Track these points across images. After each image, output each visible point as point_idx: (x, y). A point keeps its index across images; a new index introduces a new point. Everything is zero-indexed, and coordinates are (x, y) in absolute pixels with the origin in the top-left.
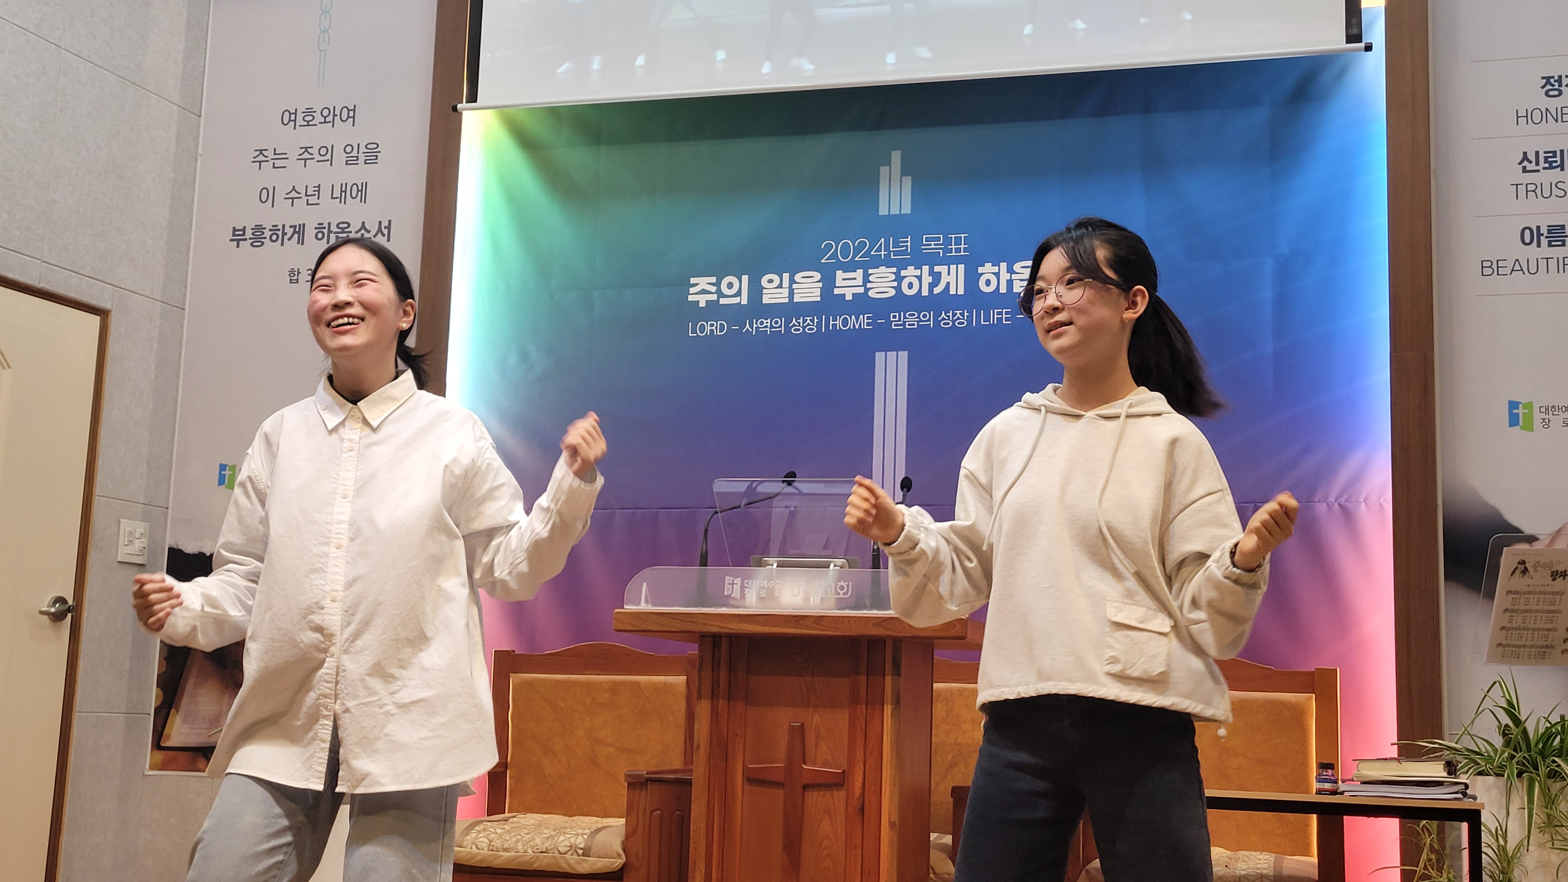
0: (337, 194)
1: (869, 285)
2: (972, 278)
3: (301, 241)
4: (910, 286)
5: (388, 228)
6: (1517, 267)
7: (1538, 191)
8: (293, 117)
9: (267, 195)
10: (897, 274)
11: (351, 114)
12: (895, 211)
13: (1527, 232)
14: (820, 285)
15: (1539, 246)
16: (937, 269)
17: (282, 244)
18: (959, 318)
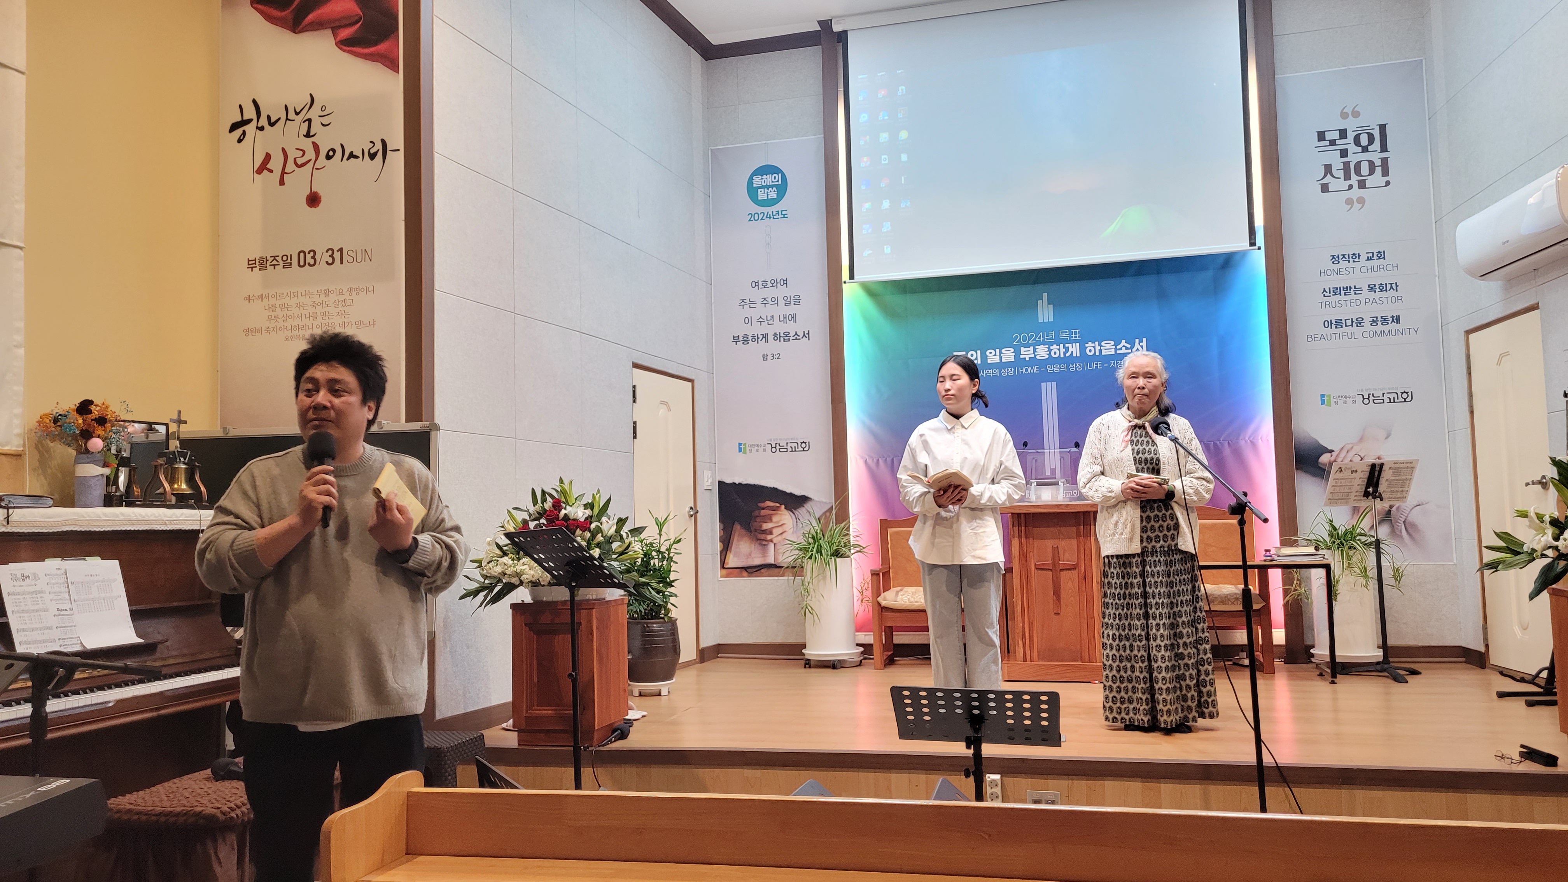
0: (782, 319)
1: (1036, 353)
2: (1083, 349)
3: (767, 341)
4: (1055, 353)
5: (808, 334)
6: (1322, 337)
7: (1331, 305)
8: (757, 284)
9: (748, 321)
10: (1049, 348)
11: (785, 282)
12: (1046, 320)
13: (1326, 322)
14: (1014, 354)
15: (1331, 328)
16: (1067, 345)
17: (758, 343)
18: (1079, 367)
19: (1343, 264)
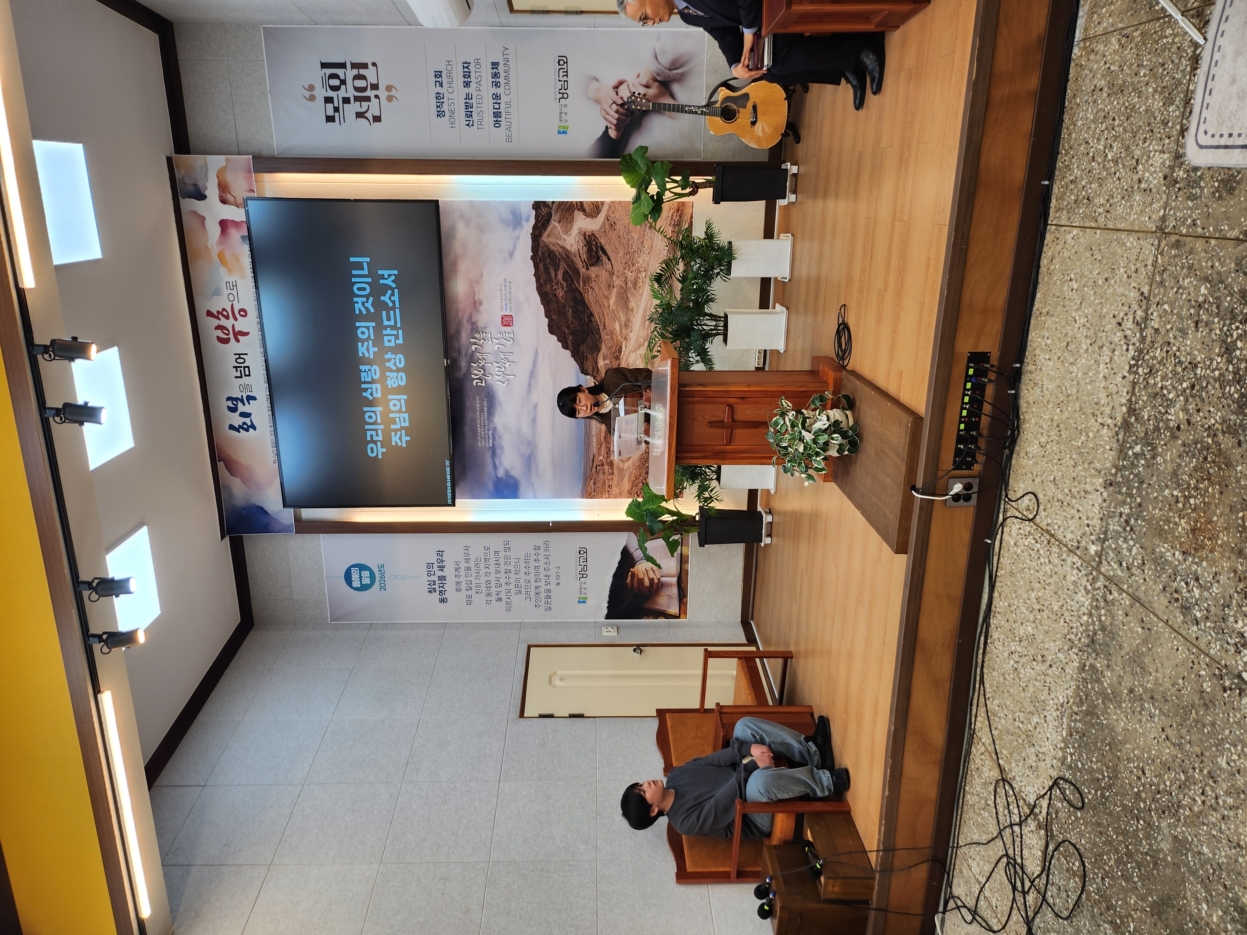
6: (509, 129)
7: (480, 120)
15: (501, 121)
19: (445, 107)
